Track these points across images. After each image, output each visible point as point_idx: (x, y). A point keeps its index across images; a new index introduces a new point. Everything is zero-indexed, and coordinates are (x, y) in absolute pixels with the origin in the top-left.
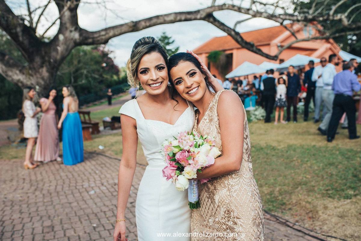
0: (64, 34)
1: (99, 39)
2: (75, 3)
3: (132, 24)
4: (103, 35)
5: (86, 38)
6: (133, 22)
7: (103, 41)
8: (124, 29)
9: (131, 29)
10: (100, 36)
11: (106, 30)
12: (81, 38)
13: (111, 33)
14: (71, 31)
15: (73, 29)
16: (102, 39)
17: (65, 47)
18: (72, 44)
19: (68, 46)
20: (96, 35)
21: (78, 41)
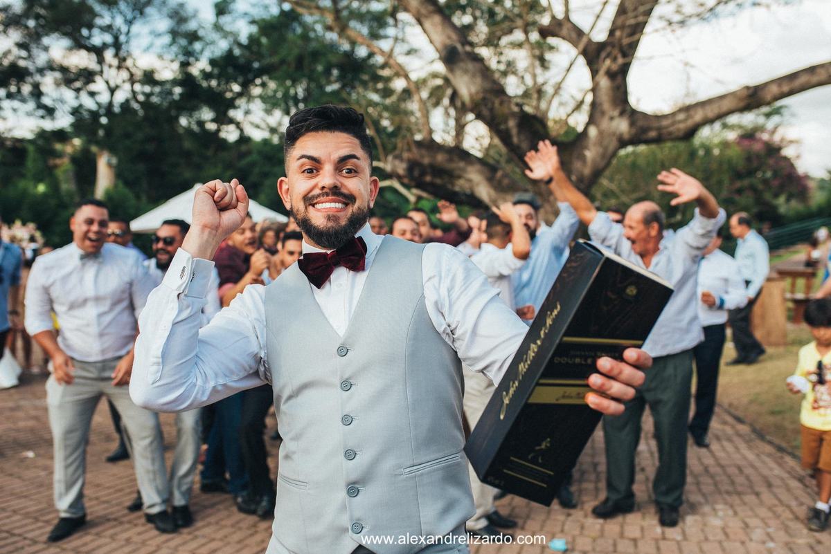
0: (597, 125)
1: (671, 129)
2: (620, 61)
3: (745, 93)
4: (680, 122)
5: (645, 130)
6: (748, 88)
7: (681, 134)
8: (726, 105)
9: (742, 104)
10: (673, 124)
11: (687, 109)
12: (634, 131)
13: (698, 116)
14: (612, 118)
15: (616, 113)
16: (679, 130)
17: (601, 150)
18: (613, 144)
19: (606, 149)
20: (665, 123)
21: (626, 136)
